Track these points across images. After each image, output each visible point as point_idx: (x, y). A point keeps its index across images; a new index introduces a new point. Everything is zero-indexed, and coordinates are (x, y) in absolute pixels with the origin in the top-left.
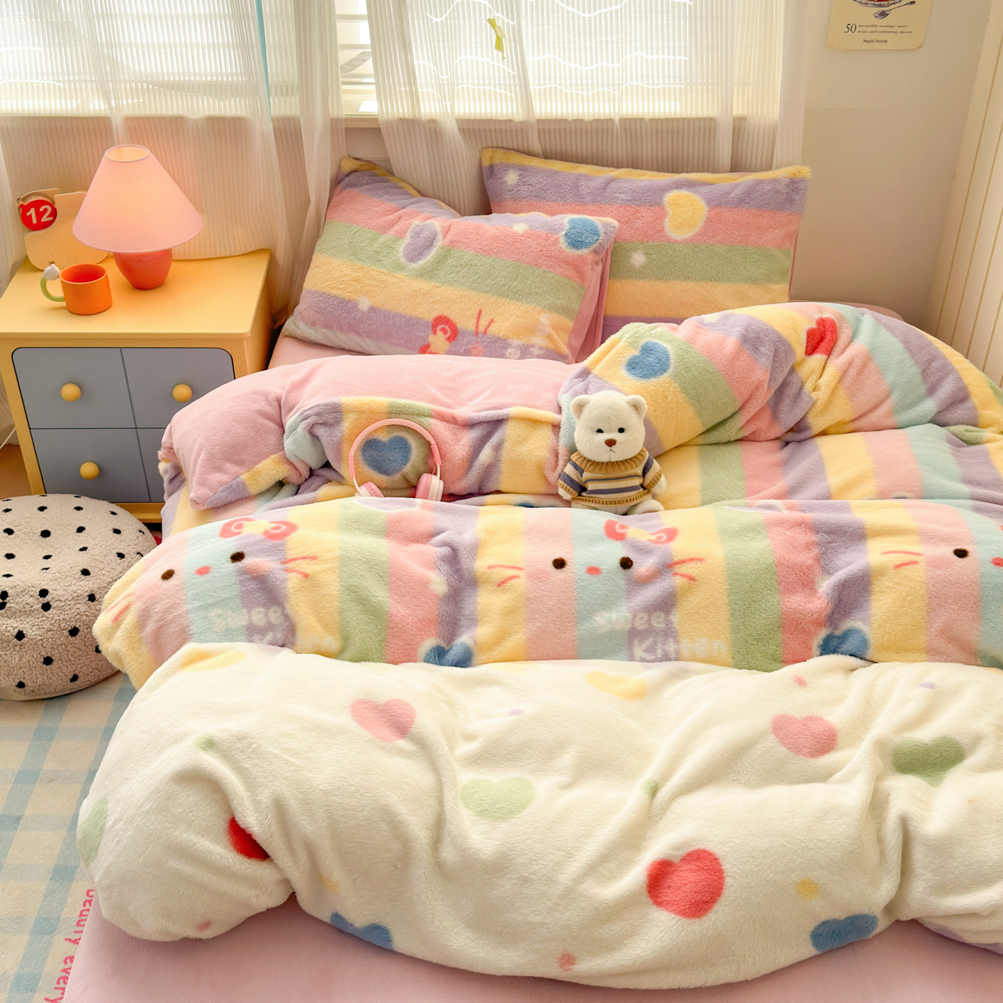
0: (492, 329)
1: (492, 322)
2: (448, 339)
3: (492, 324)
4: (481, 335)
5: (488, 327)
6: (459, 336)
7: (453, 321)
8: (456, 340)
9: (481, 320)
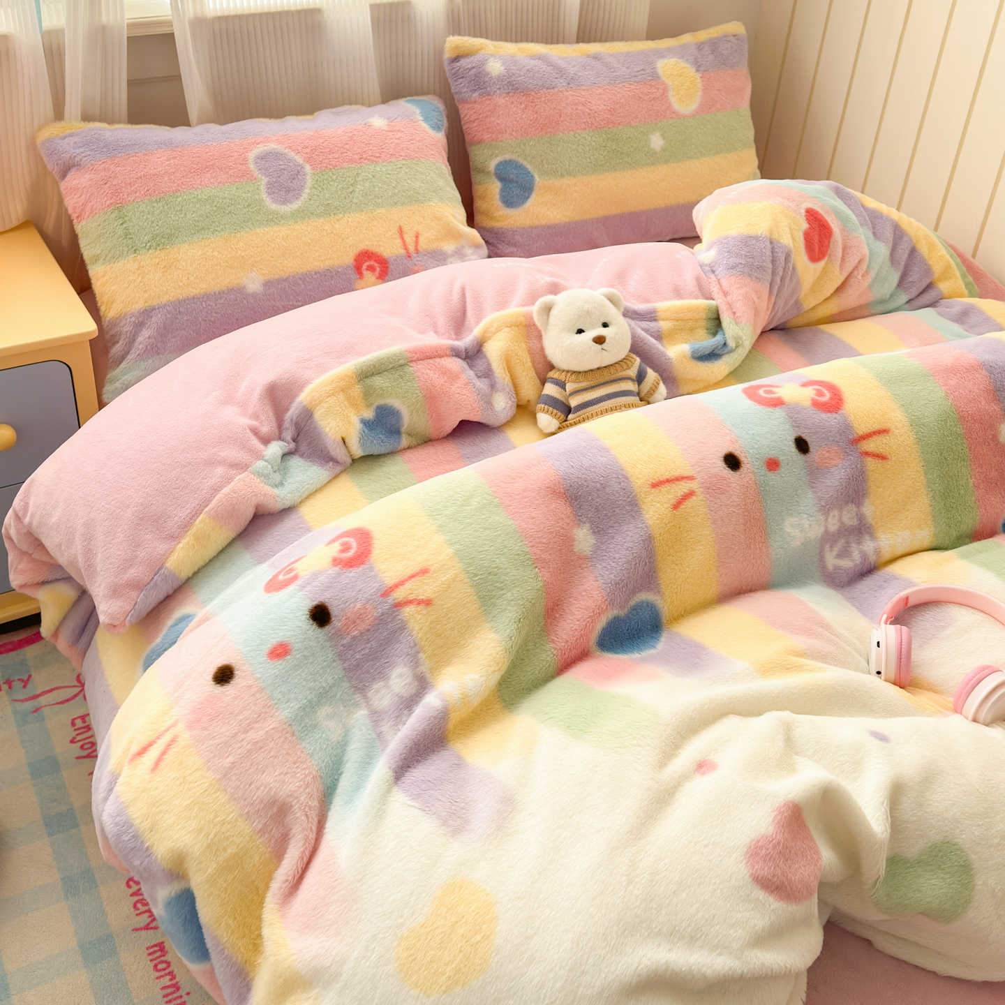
0: (422, 245)
1: (418, 235)
3: (421, 238)
4: (414, 255)
5: (417, 242)
6: (391, 267)
7: (377, 253)
8: (389, 274)
9: (406, 239)
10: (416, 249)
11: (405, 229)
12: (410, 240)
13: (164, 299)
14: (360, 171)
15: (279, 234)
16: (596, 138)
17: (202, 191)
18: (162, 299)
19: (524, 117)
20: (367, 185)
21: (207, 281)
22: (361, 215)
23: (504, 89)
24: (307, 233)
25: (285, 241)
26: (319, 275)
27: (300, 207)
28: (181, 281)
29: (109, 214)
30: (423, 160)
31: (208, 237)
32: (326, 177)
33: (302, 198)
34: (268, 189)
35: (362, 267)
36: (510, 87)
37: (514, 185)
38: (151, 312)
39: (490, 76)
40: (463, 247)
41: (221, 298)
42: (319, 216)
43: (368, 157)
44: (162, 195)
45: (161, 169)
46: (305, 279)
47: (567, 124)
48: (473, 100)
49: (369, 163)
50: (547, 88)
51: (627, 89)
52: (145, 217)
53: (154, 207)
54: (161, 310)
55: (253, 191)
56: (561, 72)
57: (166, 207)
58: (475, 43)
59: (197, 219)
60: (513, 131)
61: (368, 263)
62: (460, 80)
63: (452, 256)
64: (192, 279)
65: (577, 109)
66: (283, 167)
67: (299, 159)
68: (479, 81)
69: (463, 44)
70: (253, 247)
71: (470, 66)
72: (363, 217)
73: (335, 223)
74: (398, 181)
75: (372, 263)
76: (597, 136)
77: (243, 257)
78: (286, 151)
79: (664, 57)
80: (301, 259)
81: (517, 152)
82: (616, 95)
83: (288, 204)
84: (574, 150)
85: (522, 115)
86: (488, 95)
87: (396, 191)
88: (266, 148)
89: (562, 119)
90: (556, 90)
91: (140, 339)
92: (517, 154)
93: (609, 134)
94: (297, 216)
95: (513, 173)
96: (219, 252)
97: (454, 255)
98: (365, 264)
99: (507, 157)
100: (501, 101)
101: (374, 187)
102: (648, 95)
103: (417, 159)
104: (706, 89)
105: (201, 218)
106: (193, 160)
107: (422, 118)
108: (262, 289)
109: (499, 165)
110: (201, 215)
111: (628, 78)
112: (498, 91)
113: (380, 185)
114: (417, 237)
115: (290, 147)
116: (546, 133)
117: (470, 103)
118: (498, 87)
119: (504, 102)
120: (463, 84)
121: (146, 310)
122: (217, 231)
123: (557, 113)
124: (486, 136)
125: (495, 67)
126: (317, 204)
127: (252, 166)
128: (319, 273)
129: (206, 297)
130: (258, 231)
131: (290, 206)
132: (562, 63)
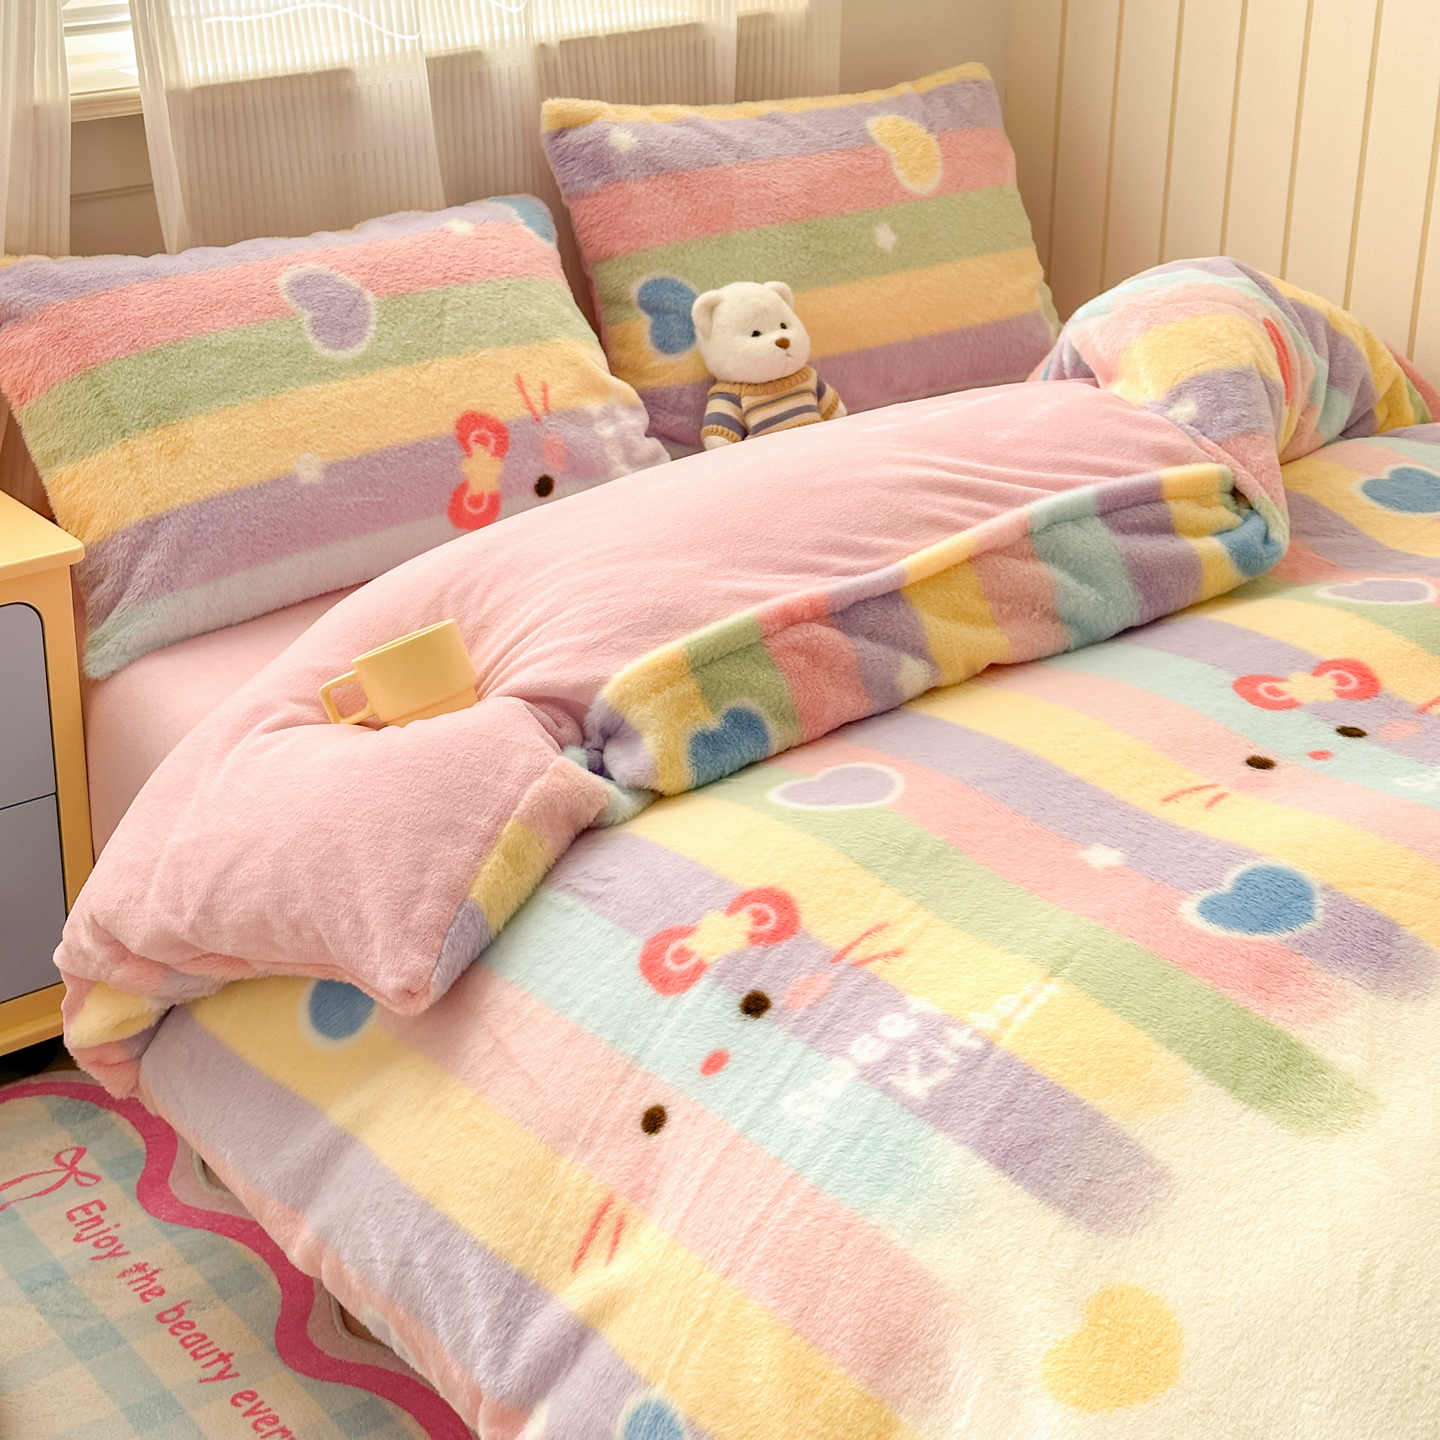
0: (554, 402)
1: (545, 387)
3: (551, 392)
4: (545, 417)
5: (545, 398)
6: (512, 437)
7: (489, 415)
8: (510, 447)
9: (528, 393)
10: (546, 408)
11: (525, 378)
12: (535, 395)
13: (177, 502)
14: (447, 296)
15: (339, 392)
16: (792, 235)
17: (217, 337)
18: (171, 503)
19: (676, 210)
20: (459, 315)
21: (239, 469)
22: (458, 360)
23: (642, 171)
24: (380, 389)
25: (350, 403)
26: (406, 452)
27: (366, 352)
28: (200, 472)
29: (75, 382)
30: (536, 279)
31: (234, 403)
32: (397, 306)
33: (367, 338)
34: (315, 327)
35: (468, 437)
36: (651, 168)
37: (672, 317)
38: (157, 524)
39: (616, 153)
40: (614, 407)
41: (262, 495)
42: (395, 363)
43: (457, 276)
44: (157, 346)
45: (150, 309)
46: (385, 458)
47: (745, 216)
48: (593, 192)
49: (458, 284)
50: (707, 166)
51: (828, 161)
52: (134, 381)
53: (146, 365)
54: (172, 519)
55: (292, 332)
56: (725, 142)
57: (165, 364)
58: (587, 108)
59: (213, 377)
60: (662, 232)
61: (477, 432)
62: (571, 164)
63: (600, 419)
64: (215, 467)
65: (757, 193)
66: (332, 294)
67: (354, 283)
68: (601, 161)
69: (570, 110)
70: (303, 414)
71: (583, 141)
72: (460, 363)
73: (420, 373)
74: (505, 308)
75: (483, 431)
76: (793, 232)
77: (289, 429)
78: (333, 272)
79: (875, 114)
80: (376, 428)
81: (671, 265)
82: (812, 171)
83: (348, 348)
84: (760, 256)
85: (674, 207)
86: (618, 182)
87: (505, 323)
88: (302, 270)
89: (736, 209)
90: (721, 167)
91: (142, 568)
92: (673, 268)
93: (811, 228)
94: (363, 365)
95: (668, 298)
96: (252, 424)
97: (603, 418)
98: (473, 434)
99: (657, 274)
100: (640, 189)
101: (471, 318)
102: (860, 168)
103: (527, 278)
104: (948, 156)
105: (220, 376)
106: (196, 292)
107: (521, 221)
108: (322, 477)
109: (645, 287)
110: (221, 372)
111: (827, 145)
112: (633, 175)
113: (479, 314)
114: (545, 391)
115: (338, 267)
116: (714, 232)
117: (588, 197)
118: (631, 168)
119: (643, 189)
120: (575, 170)
121: (148, 522)
122: (246, 393)
123: (727, 201)
124: (620, 246)
125: (623, 139)
126: (391, 347)
127: (286, 297)
128: (406, 449)
129: (239, 494)
130: (308, 389)
131: (351, 351)
132: (723, 130)
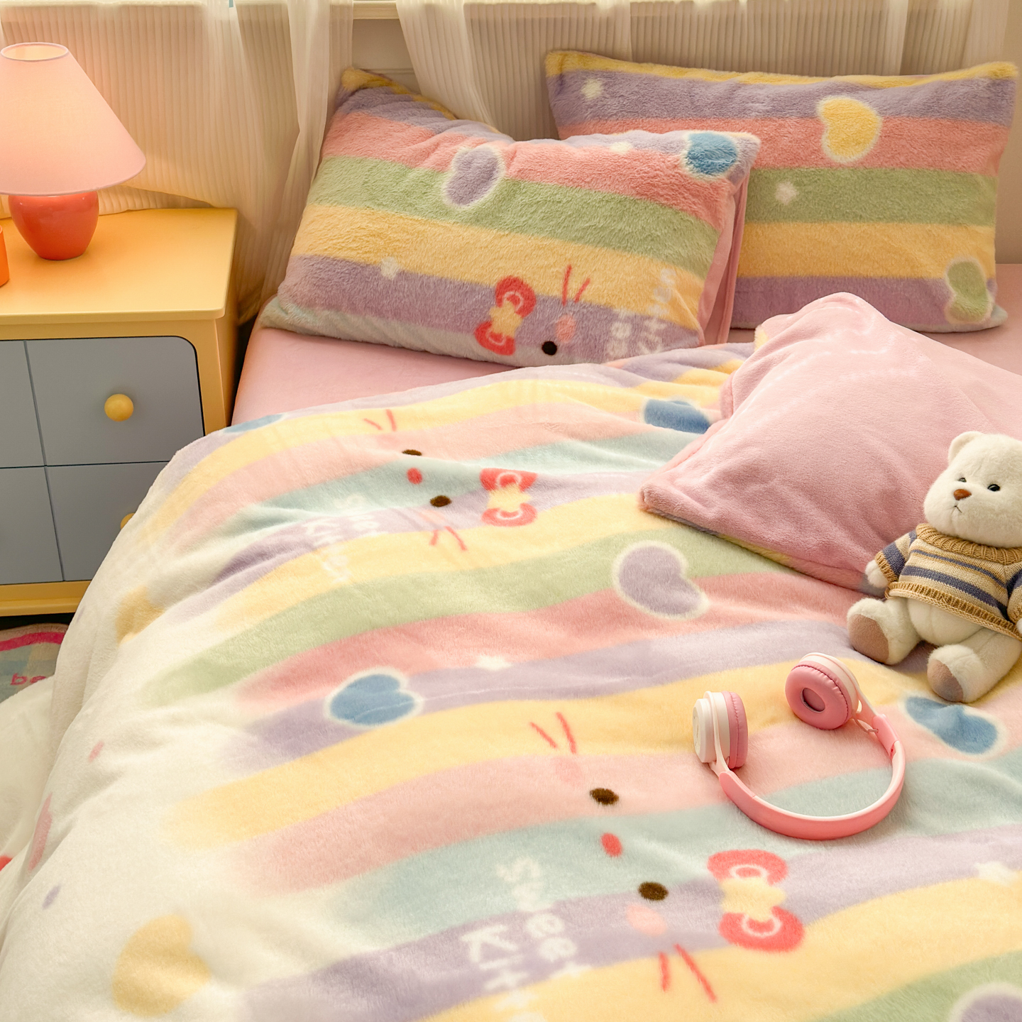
0: (588, 295)
1: (587, 282)
2: (519, 312)
3: (588, 287)
4: (572, 303)
5: (581, 290)
6: (538, 306)
7: (528, 285)
8: (533, 312)
9: (570, 282)
10: (577, 299)
11: (574, 271)
12: (574, 286)
22: (529, 239)
24: (460, 238)
26: (453, 286)
35: (504, 293)
41: (356, 269)
42: (482, 225)
46: (438, 284)
63: (623, 321)
72: (529, 242)
73: (495, 238)
75: (518, 294)
80: (442, 263)
83: (460, 204)
97: (626, 322)
98: (509, 293)
108: (394, 277)
114: (586, 285)
128: (454, 284)
131: (461, 206)
